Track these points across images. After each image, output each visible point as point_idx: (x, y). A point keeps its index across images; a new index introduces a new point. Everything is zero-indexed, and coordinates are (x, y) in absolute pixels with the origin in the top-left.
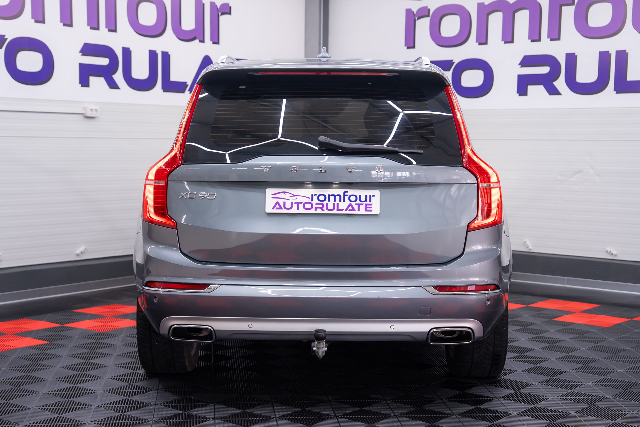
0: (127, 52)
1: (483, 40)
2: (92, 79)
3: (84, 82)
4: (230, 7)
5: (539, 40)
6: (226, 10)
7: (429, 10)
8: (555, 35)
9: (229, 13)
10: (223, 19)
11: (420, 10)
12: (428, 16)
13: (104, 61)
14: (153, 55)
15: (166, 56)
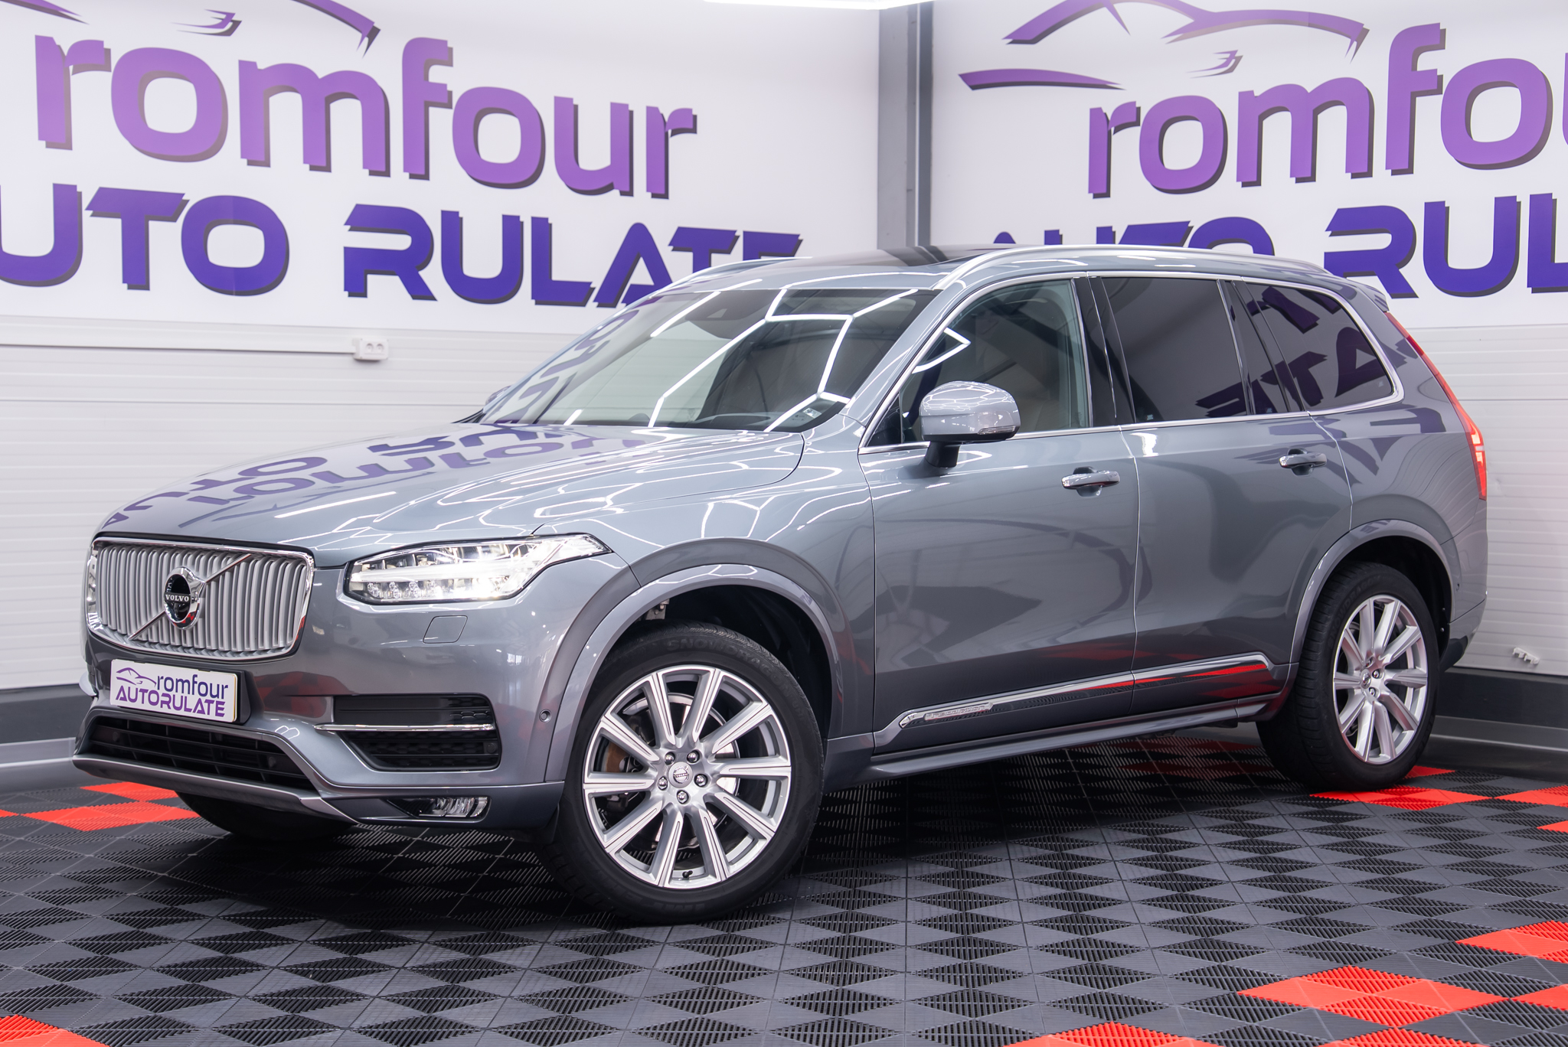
0: (452, 222)
1: (1251, 177)
2: (374, 281)
3: (355, 287)
4: (695, 117)
5: (1369, 174)
6: (686, 123)
7: (1139, 109)
8: (1403, 164)
9: (694, 130)
10: (678, 144)
11: (1119, 111)
12: (1137, 123)
13: (401, 242)
14: (511, 226)
15: (542, 228)
